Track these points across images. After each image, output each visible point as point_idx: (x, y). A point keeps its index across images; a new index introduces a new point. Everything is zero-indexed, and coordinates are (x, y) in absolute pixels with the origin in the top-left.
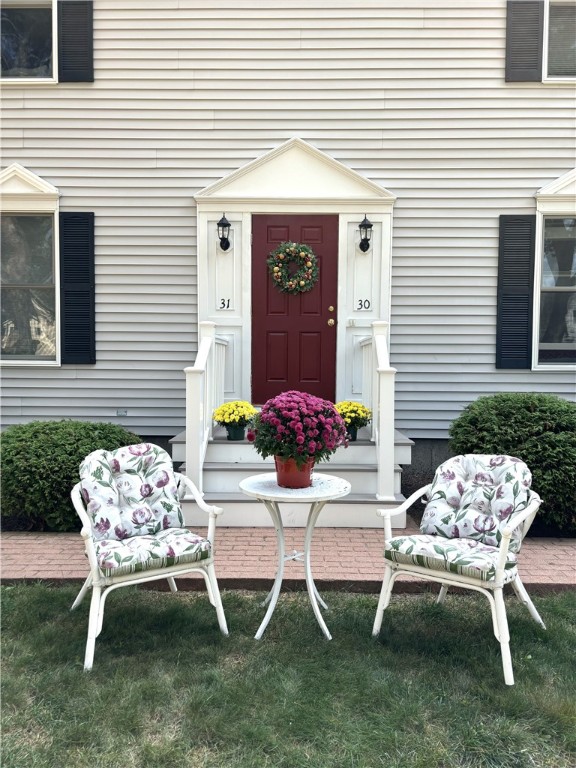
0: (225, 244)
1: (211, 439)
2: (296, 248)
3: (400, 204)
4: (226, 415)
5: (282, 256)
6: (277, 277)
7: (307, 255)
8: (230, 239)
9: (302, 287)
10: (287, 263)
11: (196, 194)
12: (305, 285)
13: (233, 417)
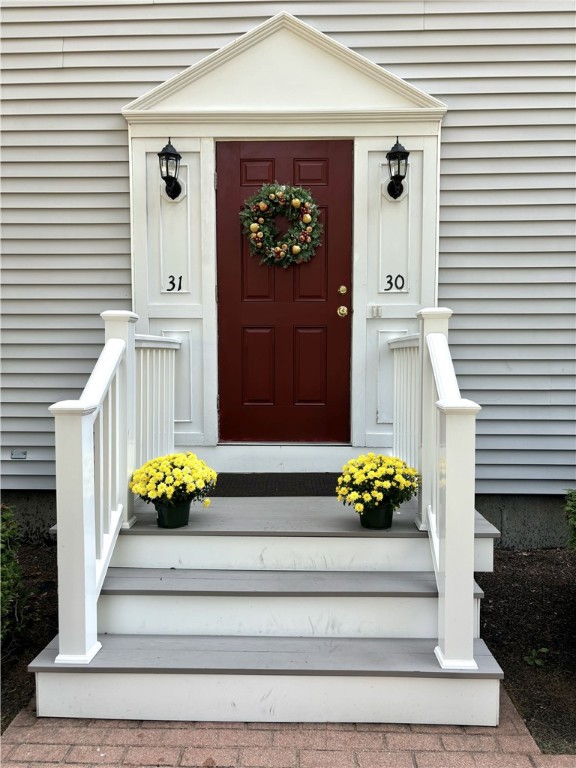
0: (173, 188)
1: (127, 525)
2: (287, 192)
3: (453, 121)
4: (152, 485)
5: (262, 205)
6: (257, 240)
7: (303, 204)
8: (181, 180)
9: (296, 256)
10: (273, 217)
11: (124, 109)
12: (302, 251)
13: (162, 488)
